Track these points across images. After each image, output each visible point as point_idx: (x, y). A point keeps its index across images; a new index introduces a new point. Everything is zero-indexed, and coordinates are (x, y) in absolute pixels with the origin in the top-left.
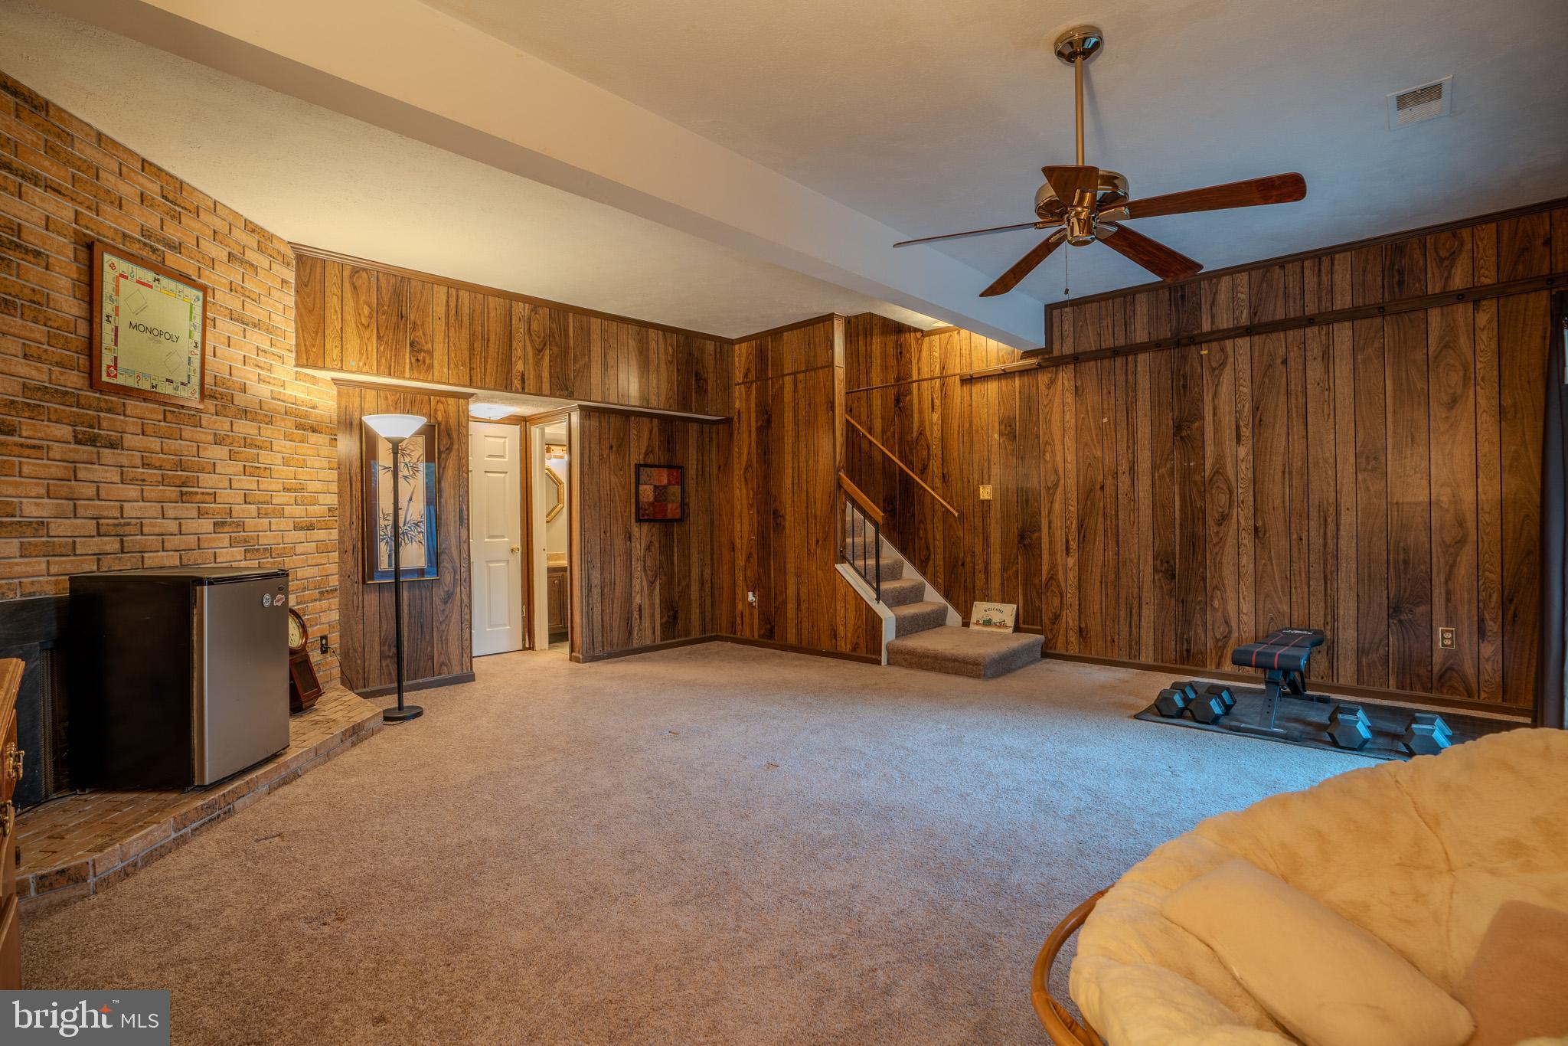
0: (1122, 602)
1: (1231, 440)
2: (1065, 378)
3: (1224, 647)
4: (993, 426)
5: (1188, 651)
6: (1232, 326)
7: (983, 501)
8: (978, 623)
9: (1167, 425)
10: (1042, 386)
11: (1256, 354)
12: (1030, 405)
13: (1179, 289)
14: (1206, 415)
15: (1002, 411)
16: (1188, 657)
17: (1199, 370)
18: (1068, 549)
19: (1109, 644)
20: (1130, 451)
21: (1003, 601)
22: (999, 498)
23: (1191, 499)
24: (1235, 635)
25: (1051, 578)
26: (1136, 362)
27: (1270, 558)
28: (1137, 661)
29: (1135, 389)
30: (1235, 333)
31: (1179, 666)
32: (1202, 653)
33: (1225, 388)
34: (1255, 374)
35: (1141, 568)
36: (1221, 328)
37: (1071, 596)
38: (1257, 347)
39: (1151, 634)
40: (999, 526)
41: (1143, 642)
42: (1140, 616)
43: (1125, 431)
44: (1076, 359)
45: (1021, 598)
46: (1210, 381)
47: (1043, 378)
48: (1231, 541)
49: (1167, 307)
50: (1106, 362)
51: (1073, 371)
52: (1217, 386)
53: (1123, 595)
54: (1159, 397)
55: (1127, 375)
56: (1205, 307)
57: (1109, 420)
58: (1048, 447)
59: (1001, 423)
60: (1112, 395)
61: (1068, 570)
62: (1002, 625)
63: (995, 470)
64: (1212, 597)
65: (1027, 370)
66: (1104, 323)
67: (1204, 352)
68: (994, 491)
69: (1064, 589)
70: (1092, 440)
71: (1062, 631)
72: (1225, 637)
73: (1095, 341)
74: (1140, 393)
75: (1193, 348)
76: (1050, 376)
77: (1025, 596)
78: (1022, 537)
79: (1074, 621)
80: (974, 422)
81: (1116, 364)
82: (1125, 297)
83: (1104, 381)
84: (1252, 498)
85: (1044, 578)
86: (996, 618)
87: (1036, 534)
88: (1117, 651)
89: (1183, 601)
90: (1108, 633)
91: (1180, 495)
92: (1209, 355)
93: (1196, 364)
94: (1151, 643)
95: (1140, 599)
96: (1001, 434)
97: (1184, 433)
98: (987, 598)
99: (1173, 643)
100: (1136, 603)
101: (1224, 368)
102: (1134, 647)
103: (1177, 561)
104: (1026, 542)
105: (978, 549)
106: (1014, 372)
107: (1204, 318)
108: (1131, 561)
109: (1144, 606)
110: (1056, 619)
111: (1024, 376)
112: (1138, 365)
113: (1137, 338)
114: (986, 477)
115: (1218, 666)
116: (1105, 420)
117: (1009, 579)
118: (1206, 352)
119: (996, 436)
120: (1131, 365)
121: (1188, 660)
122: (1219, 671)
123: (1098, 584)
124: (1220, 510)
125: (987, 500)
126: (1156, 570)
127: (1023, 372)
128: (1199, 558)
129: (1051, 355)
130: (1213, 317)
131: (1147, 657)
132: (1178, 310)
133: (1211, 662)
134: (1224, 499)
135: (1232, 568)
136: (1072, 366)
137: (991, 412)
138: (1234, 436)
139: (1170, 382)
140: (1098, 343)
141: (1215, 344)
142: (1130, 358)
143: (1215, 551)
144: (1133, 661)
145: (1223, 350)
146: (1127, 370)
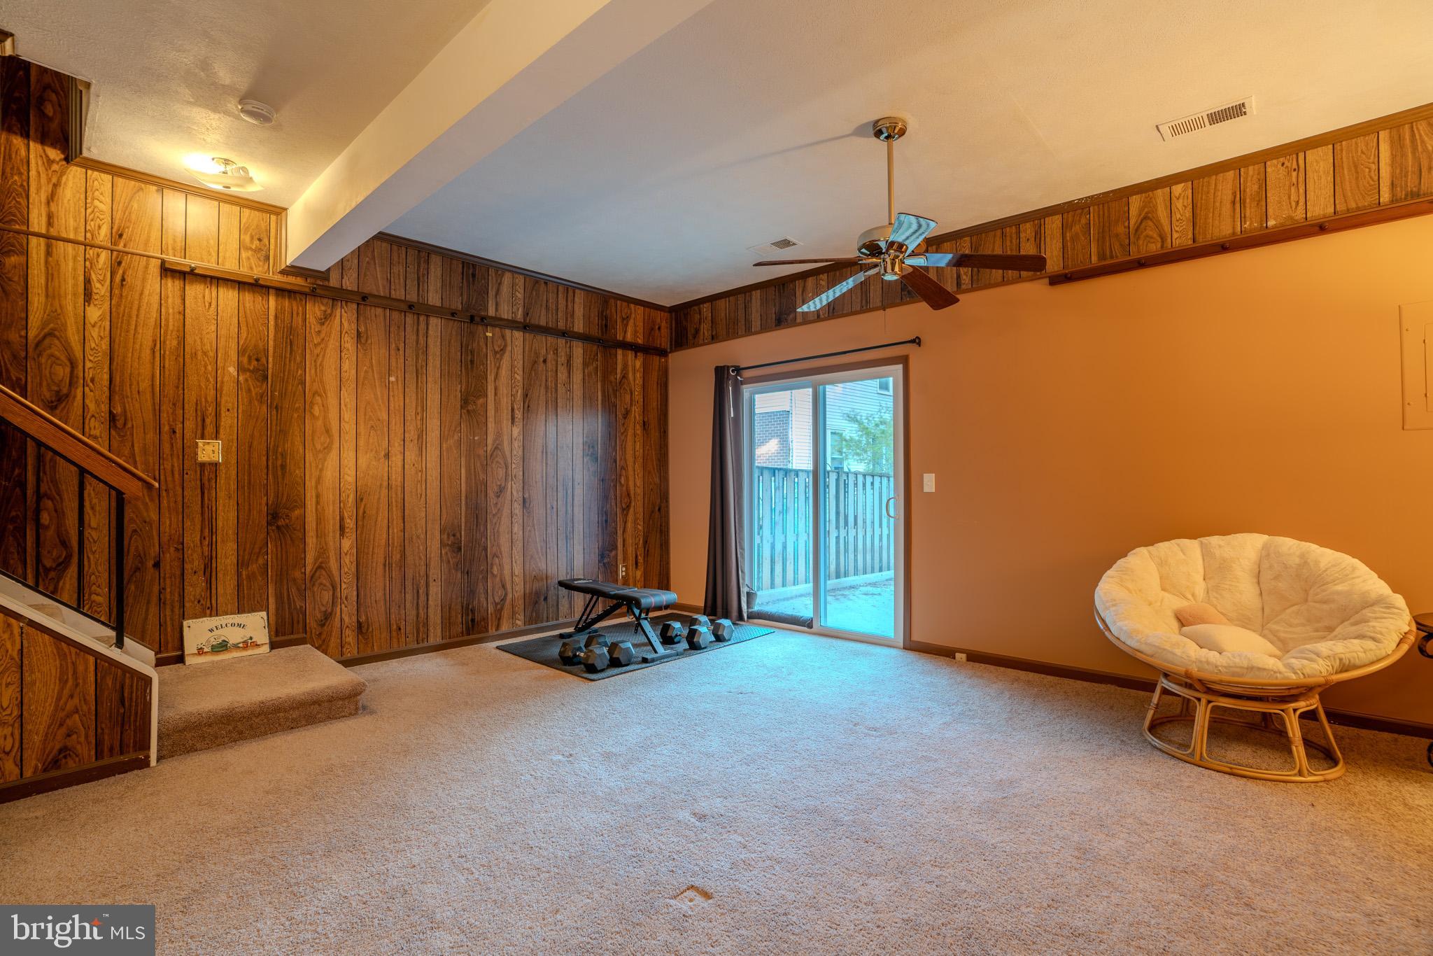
0: (409, 583)
1: (507, 420)
2: (344, 317)
3: (502, 609)
4: (226, 353)
5: (473, 620)
6: (510, 318)
7: (203, 465)
8: (201, 652)
9: (456, 396)
10: (311, 319)
11: (527, 348)
12: (291, 338)
13: (471, 266)
14: (489, 394)
15: (244, 335)
16: (473, 626)
17: (484, 350)
18: (342, 529)
19: (394, 634)
20: (419, 418)
21: (240, 610)
22: (234, 461)
23: (475, 472)
24: (510, 596)
25: (320, 567)
26: (427, 324)
27: (534, 526)
28: (425, 644)
29: (426, 353)
30: (513, 325)
31: (466, 638)
32: (484, 619)
33: (504, 372)
34: (526, 365)
35: (429, 544)
36: (503, 317)
37: (348, 589)
38: (527, 343)
39: (439, 611)
40: (233, 503)
41: (431, 622)
42: (427, 595)
43: (415, 395)
44: (363, 299)
45: (272, 600)
46: (493, 363)
47: (314, 310)
48: (506, 512)
49: (460, 280)
50: (395, 315)
51: (355, 312)
52: (498, 368)
53: (409, 575)
54: (449, 366)
55: (418, 335)
56: (492, 293)
57: (397, 380)
58: (318, 399)
59: (241, 352)
60: (401, 352)
61: (343, 554)
62: (248, 644)
63: (227, 421)
64: (492, 564)
65: (290, 292)
66: (395, 270)
67: (489, 334)
68: (226, 451)
69: (337, 579)
70: (377, 399)
71: (336, 632)
72: (502, 600)
73: (384, 287)
74: (430, 358)
75: (480, 328)
76: (323, 308)
77: (279, 598)
78: (273, 516)
79: (350, 617)
80: (189, 340)
81: (407, 319)
82: (419, 251)
83: (392, 335)
84: (521, 473)
85: (308, 569)
86: (235, 636)
87: (297, 512)
88: (403, 639)
89: (468, 573)
90: (393, 622)
91: (466, 467)
92: (492, 337)
93: (482, 343)
94: (439, 621)
95: (427, 576)
96: (240, 368)
97: (470, 407)
98: (211, 610)
99: (460, 616)
100: (423, 582)
101: (504, 353)
102: (421, 629)
103: (463, 533)
104: (281, 522)
105: (192, 537)
106: (268, 288)
107: (490, 302)
108: (418, 537)
109: (432, 584)
110: (326, 619)
111: (283, 297)
112: (430, 327)
113: (430, 299)
114: (210, 428)
115: (498, 628)
116: (392, 379)
117: (251, 577)
118: (491, 335)
119: (232, 370)
120: (422, 326)
121: (473, 630)
122: (499, 632)
123: (382, 567)
124: (499, 483)
125: (211, 464)
126: (443, 544)
127: (281, 292)
128: (482, 529)
129: (326, 283)
130: (497, 304)
131: (435, 636)
132: (468, 286)
133: (492, 626)
134: (501, 472)
135: (507, 536)
136: (355, 306)
137: (223, 332)
138: (510, 417)
139: (459, 354)
140: (387, 291)
141: (497, 329)
142: (422, 318)
143: (494, 522)
144: (421, 645)
145: (503, 337)
146: (418, 330)
